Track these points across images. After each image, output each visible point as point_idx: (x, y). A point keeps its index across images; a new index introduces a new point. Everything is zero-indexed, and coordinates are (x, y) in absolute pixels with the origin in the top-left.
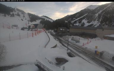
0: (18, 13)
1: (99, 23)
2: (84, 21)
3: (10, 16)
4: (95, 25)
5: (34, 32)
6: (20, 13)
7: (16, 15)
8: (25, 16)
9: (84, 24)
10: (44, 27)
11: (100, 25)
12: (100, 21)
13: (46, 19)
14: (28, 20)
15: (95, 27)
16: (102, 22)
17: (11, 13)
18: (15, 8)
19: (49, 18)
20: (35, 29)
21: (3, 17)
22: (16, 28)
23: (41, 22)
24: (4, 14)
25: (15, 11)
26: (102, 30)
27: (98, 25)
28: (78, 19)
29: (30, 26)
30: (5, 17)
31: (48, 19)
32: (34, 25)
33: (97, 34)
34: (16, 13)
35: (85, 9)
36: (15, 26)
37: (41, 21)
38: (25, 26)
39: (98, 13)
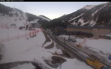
0: (16, 13)
1: (96, 23)
2: (81, 21)
3: (8, 15)
4: (91, 25)
5: (32, 31)
6: (18, 13)
7: (14, 14)
8: (23, 15)
9: (80, 23)
10: (42, 26)
11: (96, 24)
12: (96, 20)
13: (43, 18)
14: (26, 20)
15: (91, 26)
16: (98, 22)
17: (10, 13)
18: (13, 8)
19: (47, 18)
20: (33, 29)
21: (2, 16)
22: (14, 27)
23: (38, 22)
24: (2, 14)
25: (13, 11)
26: (98, 29)
27: (94, 24)
28: (75, 18)
29: (28, 25)
30: (3, 17)
31: (45, 19)
32: (32, 24)
33: (93, 33)
34: (15, 12)
35: (82, 9)
36: (13, 25)
37: (38, 20)
38: (23, 26)
39: (94, 12)
